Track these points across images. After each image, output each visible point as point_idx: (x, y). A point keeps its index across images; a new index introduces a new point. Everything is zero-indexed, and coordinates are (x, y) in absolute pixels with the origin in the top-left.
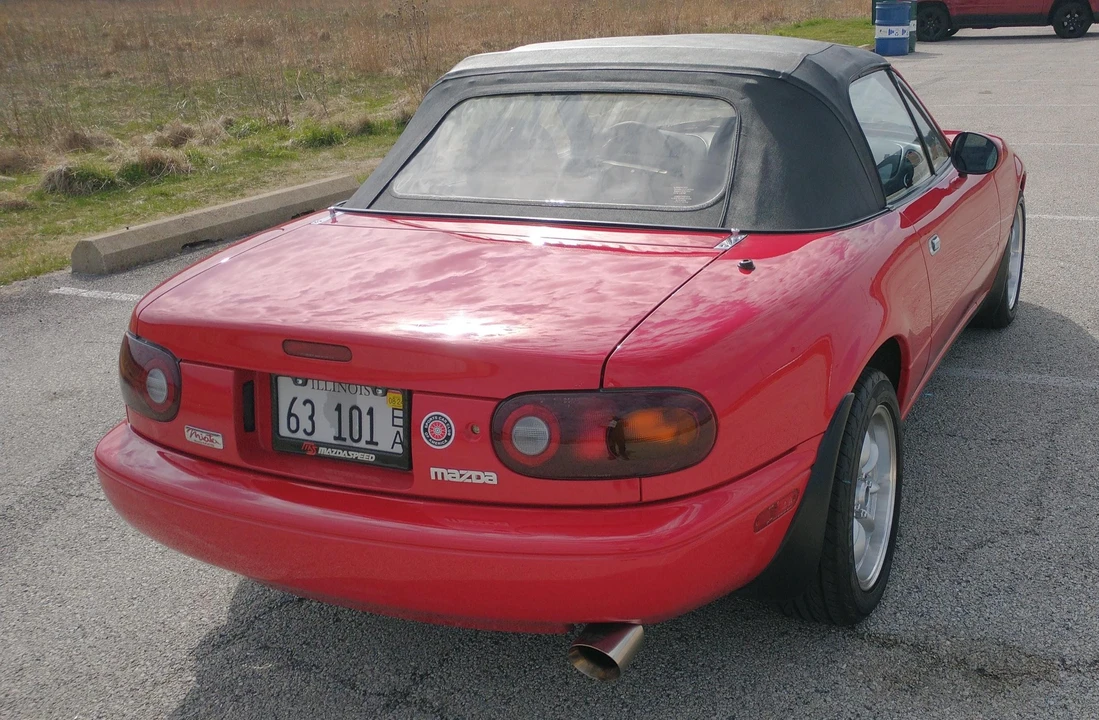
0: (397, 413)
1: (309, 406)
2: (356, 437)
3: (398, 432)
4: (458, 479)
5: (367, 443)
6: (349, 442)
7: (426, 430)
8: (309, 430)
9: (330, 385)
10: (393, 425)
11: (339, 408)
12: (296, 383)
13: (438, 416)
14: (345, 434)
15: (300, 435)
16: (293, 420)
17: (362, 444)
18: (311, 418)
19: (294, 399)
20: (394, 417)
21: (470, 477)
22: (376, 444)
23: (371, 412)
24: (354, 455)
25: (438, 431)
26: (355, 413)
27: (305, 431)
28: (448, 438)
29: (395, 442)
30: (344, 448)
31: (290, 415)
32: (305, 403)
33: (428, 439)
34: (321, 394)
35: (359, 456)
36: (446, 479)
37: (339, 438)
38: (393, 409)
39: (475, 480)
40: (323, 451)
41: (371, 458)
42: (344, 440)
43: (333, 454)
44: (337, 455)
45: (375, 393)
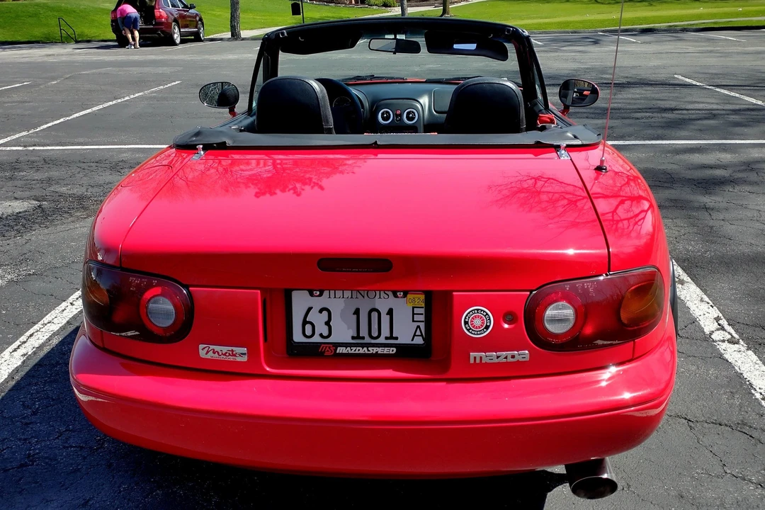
0: (416, 311)
1: (325, 313)
2: (375, 334)
3: (418, 327)
4: (496, 361)
5: (387, 338)
6: (368, 340)
7: (466, 323)
8: (325, 334)
9: (348, 294)
10: (413, 321)
11: (357, 312)
12: (312, 295)
13: (478, 310)
14: (364, 332)
15: (316, 339)
16: (308, 328)
17: (382, 340)
18: (328, 323)
19: (310, 309)
20: (413, 314)
21: (506, 358)
22: (396, 338)
23: (390, 312)
24: (373, 350)
25: (477, 322)
26: (375, 315)
27: (321, 335)
28: (487, 327)
29: (415, 335)
30: (363, 345)
31: (305, 322)
32: (321, 311)
33: (468, 330)
34: (338, 303)
35: (380, 350)
36: (483, 362)
37: (358, 337)
38: (413, 308)
39: (510, 360)
40: (341, 350)
41: (393, 351)
42: (363, 338)
43: (353, 352)
44: (357, 352)
45: (396, 296)
